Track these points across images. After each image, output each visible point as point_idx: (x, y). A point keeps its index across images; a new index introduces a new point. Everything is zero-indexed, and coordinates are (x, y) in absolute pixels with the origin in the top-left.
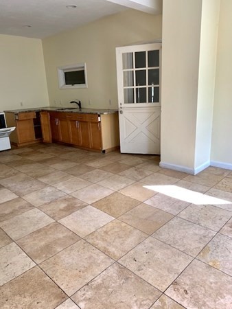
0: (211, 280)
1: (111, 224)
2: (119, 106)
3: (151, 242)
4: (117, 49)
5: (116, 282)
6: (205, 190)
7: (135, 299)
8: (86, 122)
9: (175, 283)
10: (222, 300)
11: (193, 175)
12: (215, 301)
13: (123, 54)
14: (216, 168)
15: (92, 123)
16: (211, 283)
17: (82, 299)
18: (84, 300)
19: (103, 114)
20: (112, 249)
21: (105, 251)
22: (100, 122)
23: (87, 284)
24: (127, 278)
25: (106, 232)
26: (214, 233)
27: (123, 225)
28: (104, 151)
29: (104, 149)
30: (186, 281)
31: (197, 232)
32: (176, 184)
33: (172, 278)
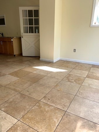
0: (59, 95)
1: (17, 80)
2: (21, 34)
3: (35, 85)
4: (20, 8)
5: (19, 99)
6: (57, 67)
7: (28, 104)
8: (5, 41)
9: (45, 97)
10: (63, 100)
11: (53, 63)
12: (60, 101)
13: (23, 10)
14: (62, 60)
15: (9, 42)
16: (59, 96)
17: (3, 107)
18: (4, 107)
19: (13, 37)
20: (18, 89)
21: (14, 90)
22: (12, 41)
23: (6, 102)
24: (25, 98)
25: (15, 83)
26: (60, 80)
27: (23, 80)
28: (15, 55)
29: (15, 54)
30: (49, 96)
31: (54, 80)
32: (46, 66)
33: (44, 95)
